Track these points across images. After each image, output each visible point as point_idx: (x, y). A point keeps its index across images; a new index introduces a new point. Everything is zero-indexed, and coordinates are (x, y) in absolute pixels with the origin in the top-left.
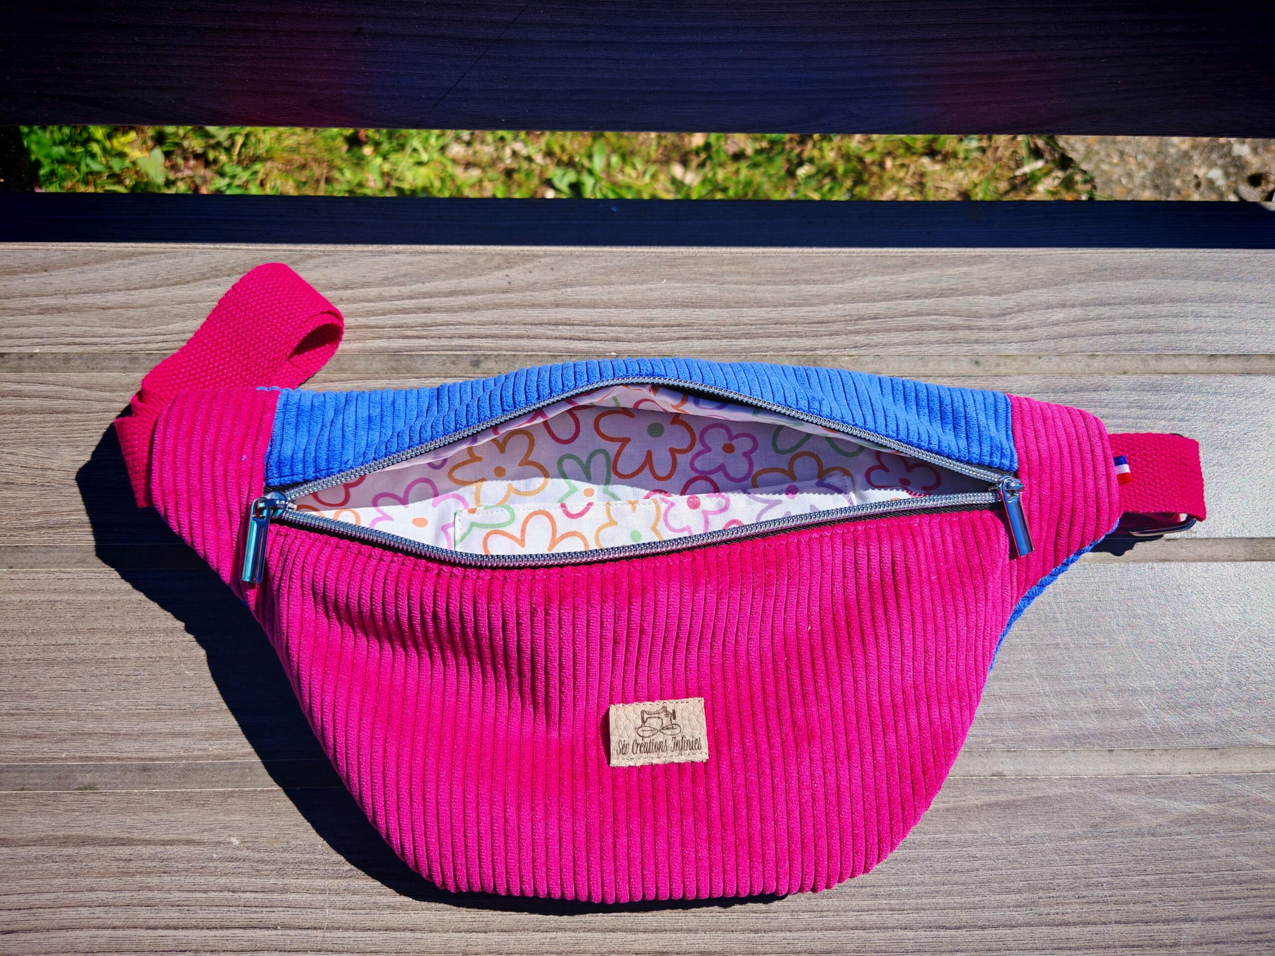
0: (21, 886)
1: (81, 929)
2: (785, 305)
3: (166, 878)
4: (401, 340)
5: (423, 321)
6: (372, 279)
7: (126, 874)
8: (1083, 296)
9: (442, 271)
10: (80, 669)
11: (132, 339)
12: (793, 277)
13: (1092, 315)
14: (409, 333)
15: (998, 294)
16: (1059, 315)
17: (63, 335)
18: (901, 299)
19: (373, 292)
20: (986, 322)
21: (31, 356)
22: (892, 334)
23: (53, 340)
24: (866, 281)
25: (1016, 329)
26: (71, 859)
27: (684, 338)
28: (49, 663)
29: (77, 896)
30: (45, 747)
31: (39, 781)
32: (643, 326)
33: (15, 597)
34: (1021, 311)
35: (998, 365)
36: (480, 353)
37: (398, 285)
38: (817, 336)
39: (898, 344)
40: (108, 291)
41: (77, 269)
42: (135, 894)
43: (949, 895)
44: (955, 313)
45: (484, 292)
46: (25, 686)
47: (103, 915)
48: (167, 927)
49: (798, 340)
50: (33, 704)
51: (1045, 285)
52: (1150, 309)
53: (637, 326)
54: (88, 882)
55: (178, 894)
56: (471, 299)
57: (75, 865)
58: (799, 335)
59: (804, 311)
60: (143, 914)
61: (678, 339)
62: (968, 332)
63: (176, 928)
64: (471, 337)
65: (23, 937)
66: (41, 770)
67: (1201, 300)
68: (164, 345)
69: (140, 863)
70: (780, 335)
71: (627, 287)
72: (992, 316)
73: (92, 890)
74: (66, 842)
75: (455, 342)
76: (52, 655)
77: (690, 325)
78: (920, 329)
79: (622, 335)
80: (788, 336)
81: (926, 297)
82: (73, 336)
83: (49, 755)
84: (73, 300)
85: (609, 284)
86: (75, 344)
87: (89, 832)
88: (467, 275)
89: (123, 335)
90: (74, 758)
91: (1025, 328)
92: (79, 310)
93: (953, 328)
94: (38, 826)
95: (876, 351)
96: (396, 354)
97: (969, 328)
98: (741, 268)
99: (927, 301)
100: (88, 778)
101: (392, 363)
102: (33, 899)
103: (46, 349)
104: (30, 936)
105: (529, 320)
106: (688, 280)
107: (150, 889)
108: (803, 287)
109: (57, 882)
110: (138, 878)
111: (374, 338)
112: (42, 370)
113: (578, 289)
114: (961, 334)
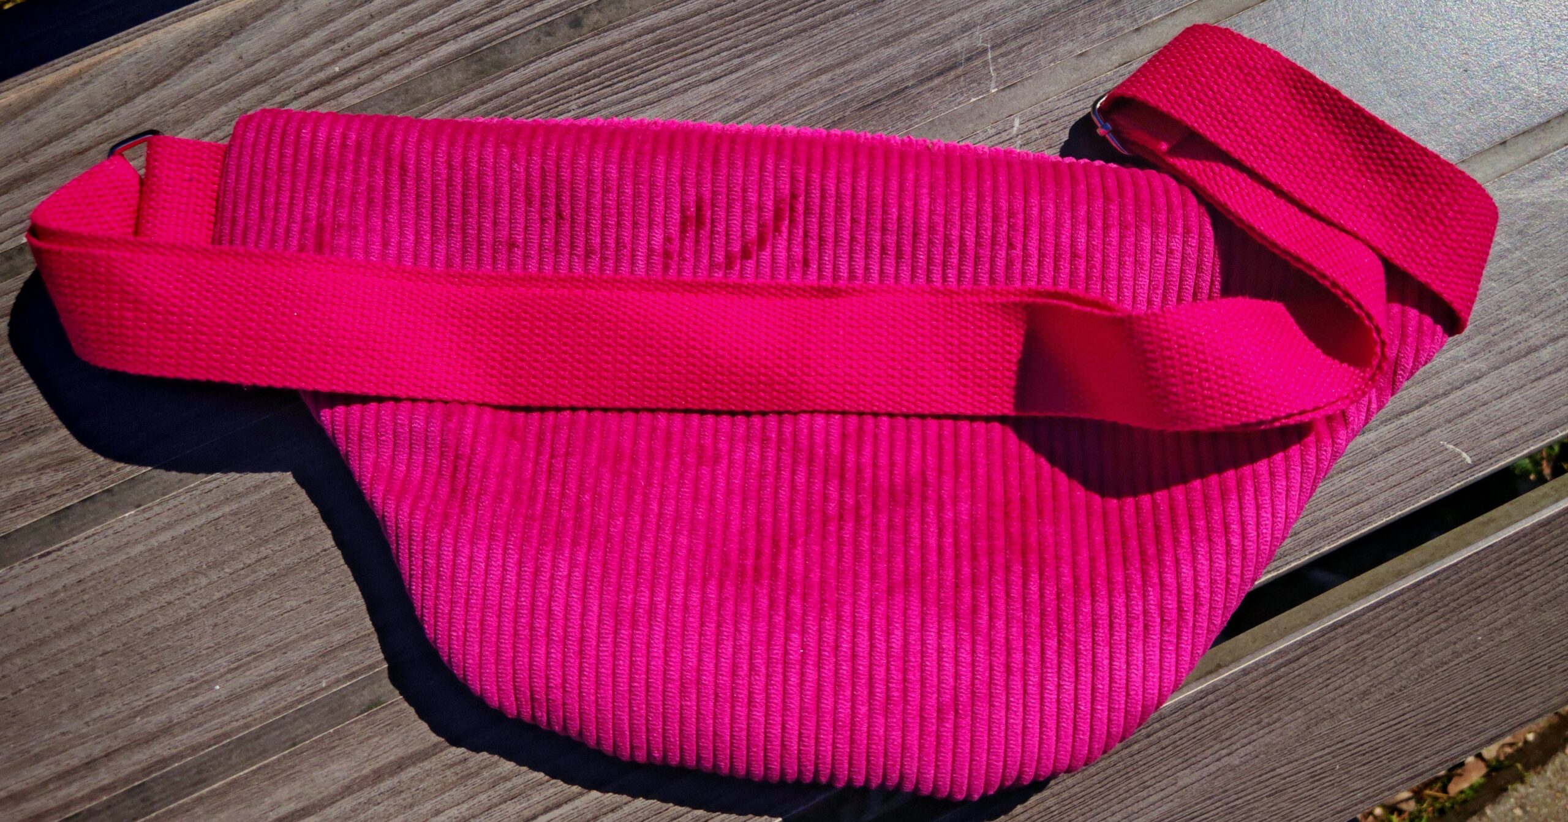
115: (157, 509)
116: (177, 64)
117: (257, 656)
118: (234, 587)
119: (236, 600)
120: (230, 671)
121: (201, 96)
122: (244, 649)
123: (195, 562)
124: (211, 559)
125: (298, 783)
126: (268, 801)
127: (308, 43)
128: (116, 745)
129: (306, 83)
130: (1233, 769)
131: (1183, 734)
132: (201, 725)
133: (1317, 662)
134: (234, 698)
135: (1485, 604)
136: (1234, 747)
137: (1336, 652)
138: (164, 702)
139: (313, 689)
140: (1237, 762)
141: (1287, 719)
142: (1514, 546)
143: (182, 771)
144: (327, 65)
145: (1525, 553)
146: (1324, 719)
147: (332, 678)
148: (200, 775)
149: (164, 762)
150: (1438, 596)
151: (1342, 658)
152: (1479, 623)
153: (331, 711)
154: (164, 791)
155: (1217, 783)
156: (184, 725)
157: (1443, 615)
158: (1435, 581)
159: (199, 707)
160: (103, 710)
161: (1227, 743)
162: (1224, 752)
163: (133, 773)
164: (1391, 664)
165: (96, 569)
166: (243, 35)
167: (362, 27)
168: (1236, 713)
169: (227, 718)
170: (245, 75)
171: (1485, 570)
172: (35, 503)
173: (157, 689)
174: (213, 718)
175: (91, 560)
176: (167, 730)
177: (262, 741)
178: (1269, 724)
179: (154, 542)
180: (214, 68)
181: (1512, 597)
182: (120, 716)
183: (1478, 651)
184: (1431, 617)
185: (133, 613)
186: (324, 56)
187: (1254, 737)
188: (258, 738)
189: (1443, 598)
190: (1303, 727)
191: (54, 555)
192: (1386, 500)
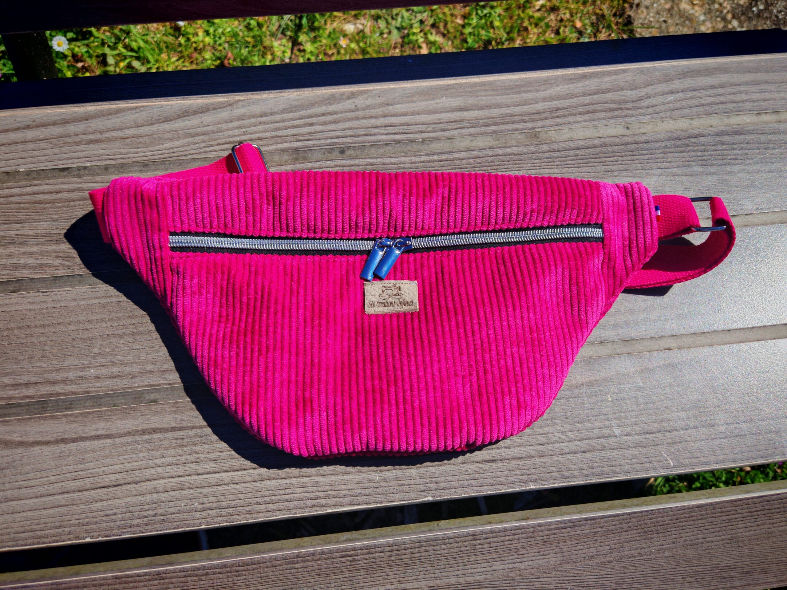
0: (121, 460)
1: (159, 479)
2: (514, 106)
3: (205, 446)
4: (298, 143)
5: (309, 131)
6: (276, 110)
7: (181, 446)
8: (682, 87)
9: (316, 103)
10: (139, 337)
11: (143, 154)
12: (517, 90)
13: (689, 96)
14: (302, 138)
15: (635, 89)
16: (671, 98)
17: (101, 155)
18: (580, 96)
19: (278, 117)
20: (630, 105)
21: (85, 168)
22: (578, 116)
23: (97, 158)
24: (559, 89)
25: (648, 107)
26: (148, 441)
27: (460, 128)
28: (121, 336)
29: (155, 461)
30: (125, 381)
31: (123, 401)
32: (435, 124)
33: (96, 301)
34: (649, 97)
35: (640, 128)
36: (344, 146)
37: (292, 112)
38: (535, 121)
39: (581, 122)
40: (125, 128)
41: (105, 118)
42: (188, 457)
43: (649, 415)
44: (612, 102)
45: (342, 112)
46: (108, 350)
47: (172, 470)
48: (209, 473)
49: (524, 124)
50: (114, 359)
51: (660, 82)
52: (720, 91)
53: (432, 124)
54: (160, 453)
55: (213, 454)
56: (335, 116)
57: (151, 444)
58: (524, 121)
59: (526, 108)
60: (194, 467)
61: (456, 129)
62: (620, 111)
63: (215, 473)
64: (338, 137)
65: (125, 487)
66: (123, 395)
67: (748, 84)
68: (162, 156)
69: (189, 440)
70: (514, 122)
71: (423, 103)
72: (633, 101)
73: (163, 457)
74: (144, 432)
75: (329, 141)
76: (122, 331)
77: (461, 121)
78: (592, 112)
79: (424, 129)
80: (519, 122)
81: (594, 94)
82: (108, 155)
83: (128, 386)
84: (105, 135)
85: (412, 102)
86: (110, 159)
87: (157, 425)
88: (331, 104)
89: (137, 152)
90: (143, 386)
91: (652, 106)
92: (110, 140)
93: (611, 110)
94: (127, 425)
95: (569, 126)
96: (296, 150)
97: (621, 109)
98: (487, 88)
99: (595, 96)
100: (152, 396)
101: (294, 156)
102: (129, 466)
103: (93, 164)
104: (129, 486)
105: (370, 125)
106: (457, 96)
107: (197, 453)
108: (523, 95)
109: (141, 455)
110: (189, 448)
111: (282, 143)
112: (92, 175)
113: (395, 106)
114: (616, 113)
115: (97, 289)
116: (176, 117)
117: (113, 363)
118: (116, 332)
119: (114, 337)
120: (100, 366)
121: (181, 132)
122: (109, 359)
123: (104, 316)
124: (111, 317)
125: (109, 423)
126: (94, 426)
127: (231, 125)
128: (41, 380)
129: (224, 141)
130: (520, 570)
131: (502, 544)
132: (79, 384)
133: (574, 533)
134: (97, 378)
135: (661, 535)
136: (524, 560)
137: (584, 532)
138: (68, 369)
139: (131, 386)
140: (523, 568)
141: (552, 555)
142: (682, 512)
143: (64, 401)
144: (235, 136)
145: (686, 517)
146: (569, 562)
147: (141, 384)
148: (70, 404)
149: (58, 394)
150: (640, 523)
151: (586, 536)
152: (655, 543)
153: (135, 398)
154: (53, 407)
155: (510, 574)
156: (72, 382)
157: (640, 533)
158: (640, 515)
159: (82, 377)
160: (42, 364)
161: (521, 556)
162: (518, 560)
163: (43, 394)
164: (608, 548)
165: (63, 305)
166: (206, 114)
167: (255, 126)
168: (529, 543)
169: (91, 385)
170: (201, 130)
171: (665, 518)
172: (49, 269)
173: (67, 363)
174: (85, 383)
175: (62, 301)
176: (65, 381)
177: (102, 400)
178: (543, 555)
179: (91, 302)
180: (189, 123)
181: (675, 536)
182: (48, 369)
183: (651, 557)
184: (633, 532)
185: (70, 328)
186: (236, 132)
187: (534, 558)
188: (101, 398)
189: (641, 524)
190: (558, 562)
191: (48, 294)
192: (628, 469)
